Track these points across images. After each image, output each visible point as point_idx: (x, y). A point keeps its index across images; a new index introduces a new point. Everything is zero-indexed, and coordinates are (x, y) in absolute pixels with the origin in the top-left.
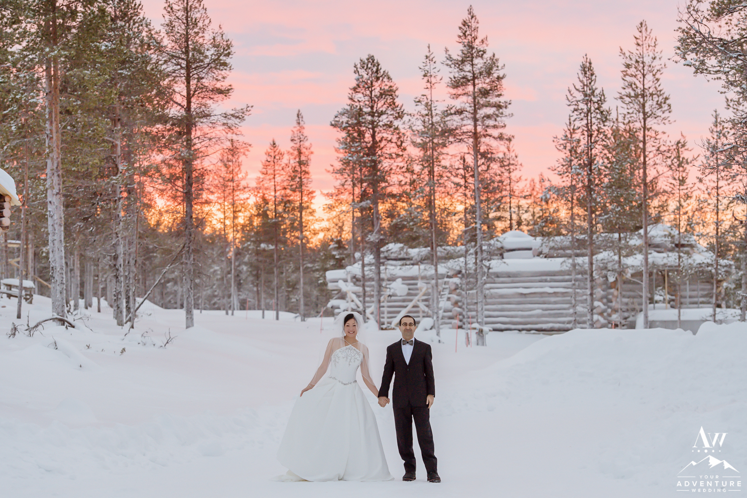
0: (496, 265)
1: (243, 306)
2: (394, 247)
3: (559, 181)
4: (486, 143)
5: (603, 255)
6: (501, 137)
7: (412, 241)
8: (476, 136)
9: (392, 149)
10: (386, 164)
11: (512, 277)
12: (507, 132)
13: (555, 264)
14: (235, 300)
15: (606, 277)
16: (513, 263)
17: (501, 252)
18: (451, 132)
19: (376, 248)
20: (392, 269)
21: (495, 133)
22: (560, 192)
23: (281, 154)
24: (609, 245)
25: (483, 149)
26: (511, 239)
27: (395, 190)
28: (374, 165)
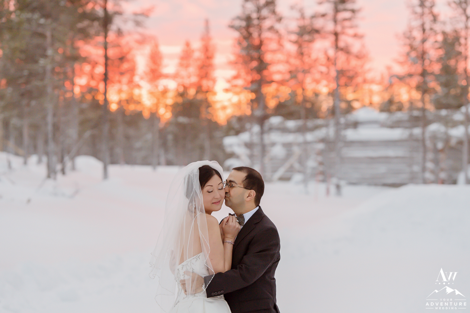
0: (350, 134)
1: (169, 163)
2: (275, 120)
3: (399, 70)
4: (344, 40)
5: (434, 127)
6: (355, 36)
7: (289, 115)
8: (336, 34)
9: (273, 46)
10: (268, 57)
11: (364, 144)
12: (360, 31)
13: (397, 134)
14: (163, 159)
15: (435, 145)
16: (363, 133)
17: (355, 125)
18: (317, 31)
19: (262, 120)
20: (275, 137)
21: (351, 32)
22: (401, 78)
24: (439, 119)
25: (341, 44)
26: (360, 114)
27: (277, 77)
28: (260, 60)
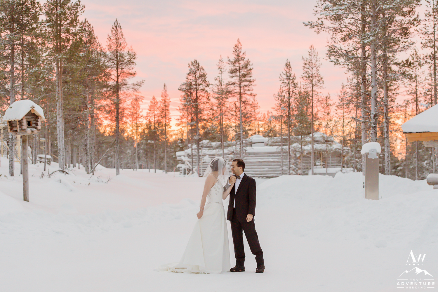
0: (249, 149)
1: (141, 167)
2: (205, 142)
3: (275, 113)
4: (245, 97)
5: (294, 145)
6: (251, 95)
7: (213, 139)
8: (240, 94)
9: (204, 100)
10: (201, 106)
11: (256, 154)
12: (254, 92)
13: (274, 149)
14: (137, 165)
15: (296, 155)
16: (256, 149)
17: (251, 144)
18: (230, 92)
19: (198, 142)
20: (204, 151)
21: (249, 93)
22: (276, 118)
23: (157, 102)
24: (297, 141)
25: (243, 99)
26: (255, 138)
27: (206, 117)
28: (197, 107)
